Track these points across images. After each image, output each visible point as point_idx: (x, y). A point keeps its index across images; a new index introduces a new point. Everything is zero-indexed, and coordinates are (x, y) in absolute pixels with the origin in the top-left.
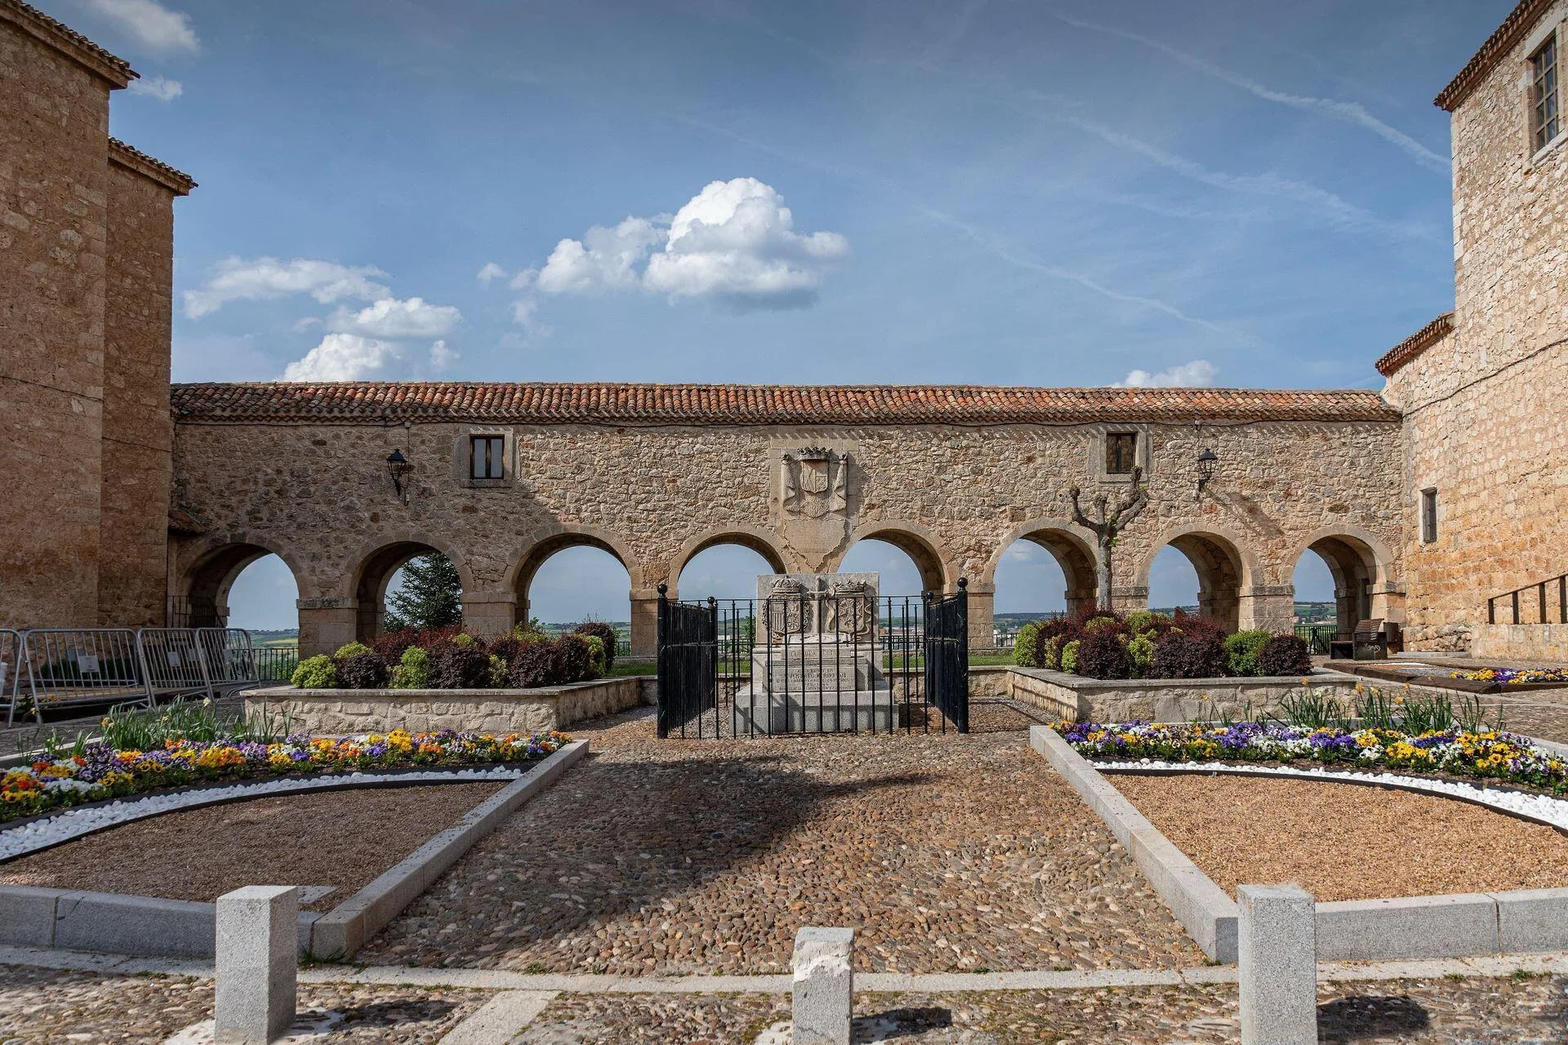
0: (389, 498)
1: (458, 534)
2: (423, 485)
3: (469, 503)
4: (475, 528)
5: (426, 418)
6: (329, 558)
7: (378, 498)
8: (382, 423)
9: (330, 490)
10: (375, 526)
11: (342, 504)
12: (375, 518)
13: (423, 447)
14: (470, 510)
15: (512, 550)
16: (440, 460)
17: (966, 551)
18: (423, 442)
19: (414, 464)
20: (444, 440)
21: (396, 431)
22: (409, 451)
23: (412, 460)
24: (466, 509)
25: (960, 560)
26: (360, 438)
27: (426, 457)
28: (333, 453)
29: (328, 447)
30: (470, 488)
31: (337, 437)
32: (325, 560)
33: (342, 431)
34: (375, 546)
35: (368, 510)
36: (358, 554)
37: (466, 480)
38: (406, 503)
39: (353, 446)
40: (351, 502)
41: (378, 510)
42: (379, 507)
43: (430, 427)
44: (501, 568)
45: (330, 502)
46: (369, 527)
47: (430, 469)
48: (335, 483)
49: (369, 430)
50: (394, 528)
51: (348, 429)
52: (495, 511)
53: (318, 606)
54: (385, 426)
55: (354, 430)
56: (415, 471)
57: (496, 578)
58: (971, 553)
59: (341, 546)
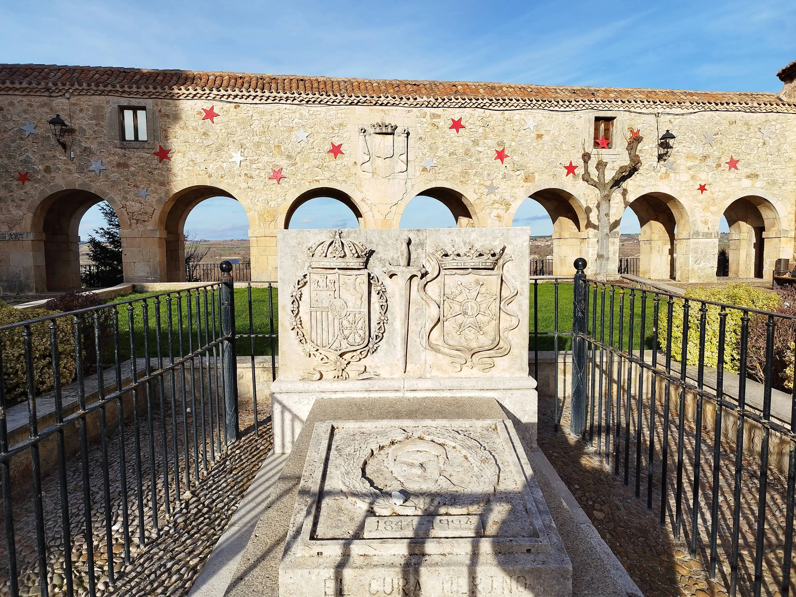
0: (57, 154)
1: (114, 184)
2: (84, 144)
3: (121, 161)
4: (127, 180)
5: (82, 90)
6: (13, 201)
7: (49, 154)
8: (47, 94)
9: (9, 147)
10: (48, 176)
11: (20, 158)
12: (48, 170)
13: (81, 115)
14: (123, 165)
15: (157, 197)
16: (96, 125)
17: (493, 204)
18: (81, 110)
19: (76, 127)
20: (98, 108)
21: (60, 100)
22: (71, 117)
23: (75, 124)
24: (119, 165)
25: (488, 211)
26: (31, 106)
27: (84, 122)
28: (9, 117)
29: (5, 112)
30: (122, 148)
31: (11, 104)
32: (9, 202)
33: (16, 99)
34: (49, 192)
35: (42, 164)
36: (36, 198)
37: (117, 142)
38: (72, 159)
39: (25, 112)
40: (27, 156)
41: (49, 163)
42: (50, 161)
43: (86, 98)
44: (150, 210)
45: (10, 157)
46: (44, 176)
47: (89, 132)
48: (14, 141)
49: (37, 99)
50: (64, 178)
51: (20, 98)
52: (143, 167)
53: (7, 238)
54: (50, 96)
55: (25, 99)
56: (77, 133)
57: (146, 219)
58: (496, 205)
59: (22, 192)
